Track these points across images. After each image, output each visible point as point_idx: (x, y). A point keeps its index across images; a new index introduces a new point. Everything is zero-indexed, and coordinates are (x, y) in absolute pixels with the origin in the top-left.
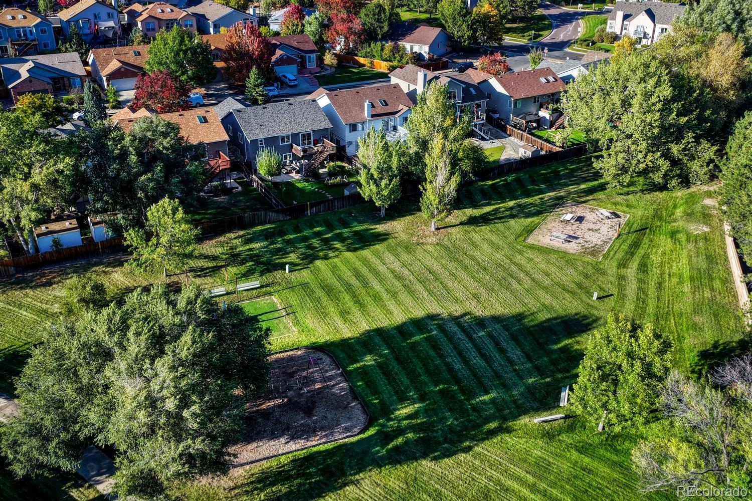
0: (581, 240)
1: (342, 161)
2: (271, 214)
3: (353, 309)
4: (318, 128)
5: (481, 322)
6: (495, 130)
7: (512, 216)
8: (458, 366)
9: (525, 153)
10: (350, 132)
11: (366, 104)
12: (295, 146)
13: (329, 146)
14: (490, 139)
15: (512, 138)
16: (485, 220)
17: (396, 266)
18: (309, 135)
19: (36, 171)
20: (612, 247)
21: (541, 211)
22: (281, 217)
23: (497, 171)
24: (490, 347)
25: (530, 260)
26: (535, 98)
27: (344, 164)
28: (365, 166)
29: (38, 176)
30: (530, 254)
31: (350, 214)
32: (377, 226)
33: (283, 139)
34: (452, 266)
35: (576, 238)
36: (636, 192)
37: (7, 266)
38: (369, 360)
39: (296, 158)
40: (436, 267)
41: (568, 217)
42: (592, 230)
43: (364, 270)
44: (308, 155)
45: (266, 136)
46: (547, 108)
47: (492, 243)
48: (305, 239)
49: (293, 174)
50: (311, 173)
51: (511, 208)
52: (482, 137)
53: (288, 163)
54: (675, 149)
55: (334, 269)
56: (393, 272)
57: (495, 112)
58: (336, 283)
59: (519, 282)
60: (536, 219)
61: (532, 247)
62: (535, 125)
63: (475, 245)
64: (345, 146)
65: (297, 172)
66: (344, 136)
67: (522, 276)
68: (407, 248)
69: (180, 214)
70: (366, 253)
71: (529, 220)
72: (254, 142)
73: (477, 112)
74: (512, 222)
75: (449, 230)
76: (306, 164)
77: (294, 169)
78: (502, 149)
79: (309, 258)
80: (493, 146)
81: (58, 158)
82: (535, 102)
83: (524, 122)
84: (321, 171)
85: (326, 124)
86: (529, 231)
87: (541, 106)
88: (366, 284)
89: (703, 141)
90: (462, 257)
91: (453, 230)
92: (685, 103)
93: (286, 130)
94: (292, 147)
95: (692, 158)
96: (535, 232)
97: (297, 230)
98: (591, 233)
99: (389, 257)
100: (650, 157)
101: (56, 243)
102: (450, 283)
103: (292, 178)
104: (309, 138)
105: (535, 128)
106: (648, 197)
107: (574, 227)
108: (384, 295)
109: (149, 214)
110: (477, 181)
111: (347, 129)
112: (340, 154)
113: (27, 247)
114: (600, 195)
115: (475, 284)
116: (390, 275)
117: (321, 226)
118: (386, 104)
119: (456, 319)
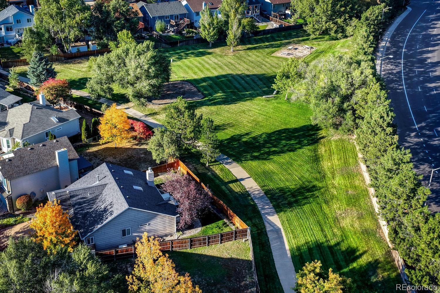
0: (294, 55)
1: (192, 29)
2: (163, 44)
3: (199, 72)
4: (182, 13)
5: (248, 76)
6: (264, 19)
7: (267, 48)
8: (238, 86)
9: (276, 26)
10: (196, 16)
11: (203, 4)
12: (171, 20)
13: (187, 21)
14: (262, 22)
15: (272, 22)
16: (255, 48)
17: (216, 61)
18: (178, 16)
19: (77, 16)
20: (307, 57)
21: (279, 46)
22: (167, 46)
23: (262, 33)
24: (251, 82)
25: (271, 60)
26: (284, 4)
27: (193, 30)
28: (203, 24)
29: (78, 18)
30: (272, 58)
31: (197, 46)
32: (208, 50)
33: (166, 17)
34: (239, 61)
35: (293, 54)
36: (324, 41)
37: (62, 57)
38: (204, 84)
39: (172, 26)
40: (232, 62)
41: (290, 47)
42: (300, 52)
43: (203, 62)
44: (177, 25)
45: (159, 15)
46: (289, 9)
47: (256, 55)
48: (178, 53)
49: (171, 33)
50: (179, 32)
51: (267, 45)
52: (258, 21)
53: (169, 28)
54: (339, 21)
55: (190, 62)
56: (214, 63)
57: (265, 11)
58: (191, 65)
59: (265, 66)
60: (277, 49)
61: (272, 57)
62: (283, 17)
63: (249, 56)
64: (193, 22)
65: (173, 32)
66: (193, 18)
67: (267, 64)
68: (220, 56)
69: (130, 35)
70: (204, 57)
71: (274, 49)
72: (154, 18)
73: (256, 10)
74: (266, 49)
75: (239, 52)
76: (176, 29)
77: (171, 31)
78: (267, 26)
79: (180, 59)
80: (262, 25)
81: (85, 12)
82: (284, 6)
83: (278, 15)
84: (183, 32)
85: (185, 11)
86: (273, 52)
87: (287, 8)
88: (203, 66)
89: (354, 19)
90: (243, 59)
91: (241, 52)
92: (345, 2)
93: (168, 14)
94: (170, 21)
95: (347, 25)
96: (276, 53)
97: (174, 51)
98: (299, 53)
99: (213, 59)
100: (328, 24)
101: (79, 51)
102: (237, 66)
103: (170, 34)
104: (178, 18)
105: (283, 18)
106: (328, 42)
107: (292, 51)
108: (211, 69)
109: (118, 36)
110: (252, 37)
111: (195, 15)
112: (191, 25)
113: (68, 51)
114: (308, 42)
115: (247, 66)
116: (212, 63)
117: (184, 49)
118: (213, 4)
119: (239, 75)
